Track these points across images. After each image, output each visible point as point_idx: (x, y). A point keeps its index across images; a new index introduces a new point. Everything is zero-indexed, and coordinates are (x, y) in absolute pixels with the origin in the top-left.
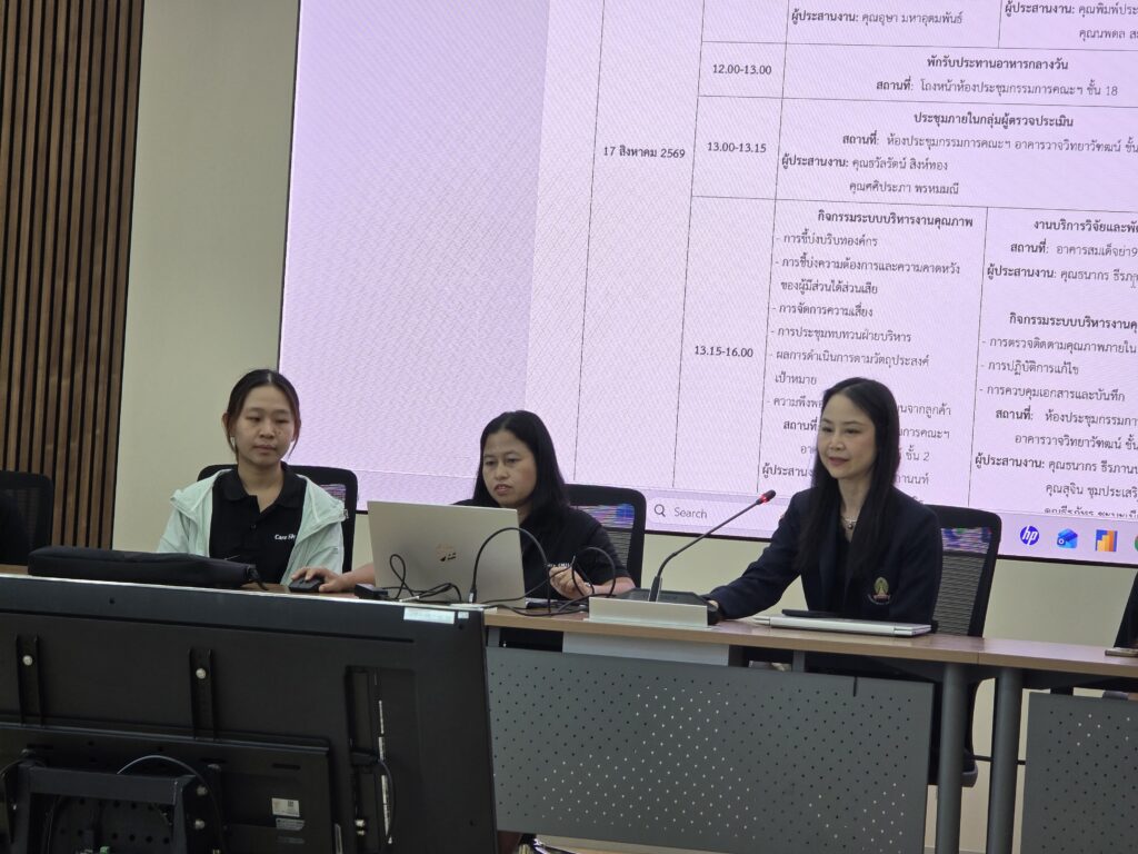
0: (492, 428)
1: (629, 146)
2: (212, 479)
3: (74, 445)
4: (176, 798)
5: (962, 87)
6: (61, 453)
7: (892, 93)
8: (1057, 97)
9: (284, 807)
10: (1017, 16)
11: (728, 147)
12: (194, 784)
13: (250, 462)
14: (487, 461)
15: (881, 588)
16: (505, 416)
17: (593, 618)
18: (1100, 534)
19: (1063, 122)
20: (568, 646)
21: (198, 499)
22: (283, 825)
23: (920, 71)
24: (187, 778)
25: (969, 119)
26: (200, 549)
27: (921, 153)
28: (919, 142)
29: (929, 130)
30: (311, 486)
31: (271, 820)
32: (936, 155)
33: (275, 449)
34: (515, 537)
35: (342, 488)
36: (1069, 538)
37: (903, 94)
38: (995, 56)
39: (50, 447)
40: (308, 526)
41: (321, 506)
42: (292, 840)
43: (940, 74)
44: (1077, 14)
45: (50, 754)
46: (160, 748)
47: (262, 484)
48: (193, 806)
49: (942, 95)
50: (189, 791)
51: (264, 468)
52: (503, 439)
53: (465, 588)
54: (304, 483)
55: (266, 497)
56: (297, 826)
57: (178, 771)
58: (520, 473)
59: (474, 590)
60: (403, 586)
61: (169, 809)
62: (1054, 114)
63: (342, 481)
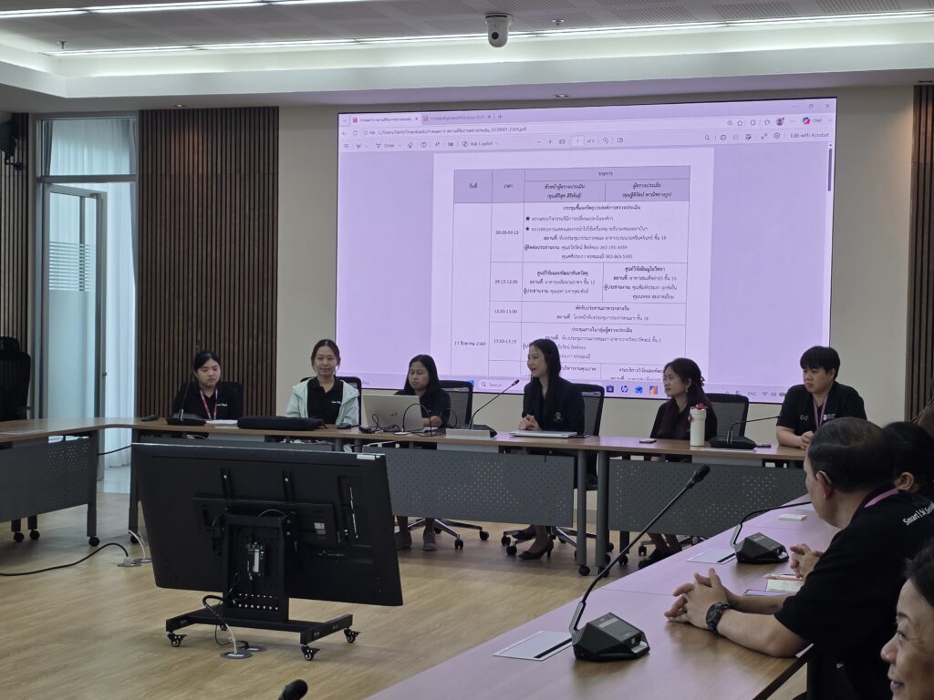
0: (414, 360)
1: (464, 341)
2: (307, 381)
3: (260, 367)
4: (279, 525)
5: (589, 317)
6: (255, 370)
7: (563, 320)
8: (626, 321)
9: (319, 526)
10: (609, 290)
11: (502, 341)
12: (286, 519)
13: (322, 375)
14: (411, 372)
15: (558, 415)
16: (420, 356)
17: (448, 437)
18: (651, 388)
19: (628, 330)
20: (439, 448)
21: (302, 389)
22: (319, 532)
23: (574, 312)
24: (283, 518)
25: (593, 329)
26: (304, 414)
27: (575, 343)
28: (574, 339)
29: (579, 334)
30: (345, 384)
31: (315, 530)
32: (581, 343)
33: (329, 369)
34: (419, 407)
35: (356, 385)
36: (639, 389)
37: (567, 320)
38: (601, 305)
39: (250, 367)
40: (345, 399)
41: (349, 391)
42: (323, 538)
43: (581, 313)
44: (632, 289)
45: (235, 510)
46: (274, 507)
47: (326, 382)
48: (286, 527)
49: (582, 320)
50: (284, 523)
51: (327, 377)
52: (418, 365)
53: (401, 427)
54: (342, 384)
55: (327, 387)
56: (324, 533)
57: (281, 515)
58: (423, 378)
59: (404, 427)
60: (378, 426)
61: (278, 529)
62: (625, 327)
63: (355, 381)
